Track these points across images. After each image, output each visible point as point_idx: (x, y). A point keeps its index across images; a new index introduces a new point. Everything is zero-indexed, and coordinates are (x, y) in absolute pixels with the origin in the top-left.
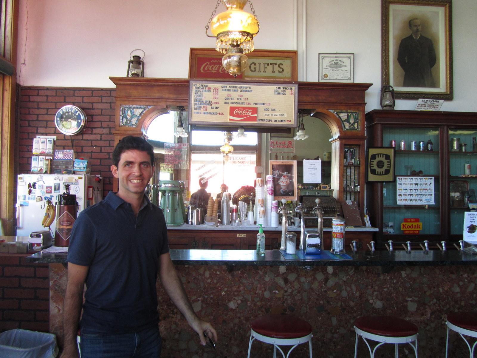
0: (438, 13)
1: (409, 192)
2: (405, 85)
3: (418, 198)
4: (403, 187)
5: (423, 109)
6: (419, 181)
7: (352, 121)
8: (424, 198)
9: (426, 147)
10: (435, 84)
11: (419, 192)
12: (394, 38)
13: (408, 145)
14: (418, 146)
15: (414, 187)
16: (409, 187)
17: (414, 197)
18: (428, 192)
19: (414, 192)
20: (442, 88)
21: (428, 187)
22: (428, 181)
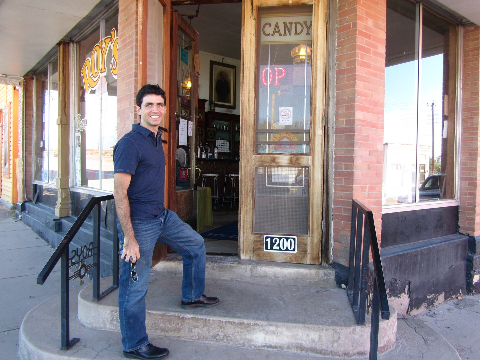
0: (231, 71)
1: (220, 147)
2: (218, 101)
3: (224, 149)
4: (218, 144)
5: (226, 113)
6: (224, 142)
7: (200, 115)
8: (226, 149)
9: (226, 128)
10: (229, 102)
11: (224, 147)
12: (215, 80)
13: (220, 127)
14: (223, 128)
15: (222, 145)
16: (221, 144)
17: (222, 149)
18: (227, 147)
19: (222, 147)
20: (232, 104)
21: (227, 145)
22: (227, 143)
